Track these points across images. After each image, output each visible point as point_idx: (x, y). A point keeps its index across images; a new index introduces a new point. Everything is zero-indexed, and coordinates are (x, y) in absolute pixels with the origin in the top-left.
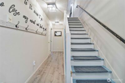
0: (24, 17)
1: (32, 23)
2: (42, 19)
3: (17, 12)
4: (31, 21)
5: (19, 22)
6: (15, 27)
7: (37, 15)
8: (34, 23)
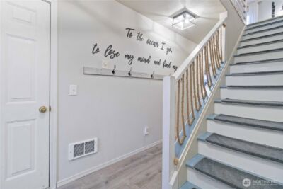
0: (127, 56)
1: (143, 62)
2: (169, 50)
3: (115, 53)
4: (140, 59)
5: (115, 66)
6: (111, 74)
7: (156, 44)
8: (147, 61)
